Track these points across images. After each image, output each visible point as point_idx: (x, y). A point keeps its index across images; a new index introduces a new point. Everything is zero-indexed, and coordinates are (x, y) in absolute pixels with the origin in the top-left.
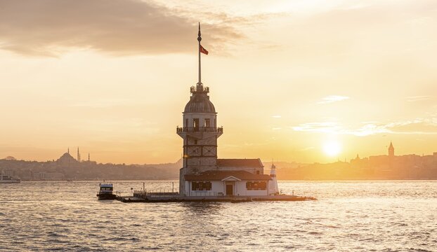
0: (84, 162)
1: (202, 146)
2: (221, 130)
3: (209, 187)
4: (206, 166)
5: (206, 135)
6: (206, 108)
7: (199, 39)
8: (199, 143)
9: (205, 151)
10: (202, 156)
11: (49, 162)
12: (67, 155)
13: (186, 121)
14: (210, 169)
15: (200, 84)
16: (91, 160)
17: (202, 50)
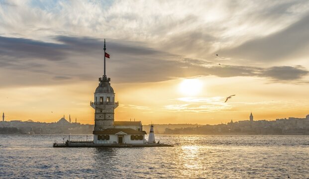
0: (73, 123)
1: (105, 113)
2: (117, 104)
3: (108, 138)
4: (107, 126)
5: (107, 107)
6: (108, 90)
7: (105, 49)
8: (103, 111)
9: (107, 116)
10: (105, 119)
11: (52, 123)
12: (63, 119)
13: (96, 98)
14: (110, 127)
15: (105, 76)
16: (77, 122)
17: (107, 56)
